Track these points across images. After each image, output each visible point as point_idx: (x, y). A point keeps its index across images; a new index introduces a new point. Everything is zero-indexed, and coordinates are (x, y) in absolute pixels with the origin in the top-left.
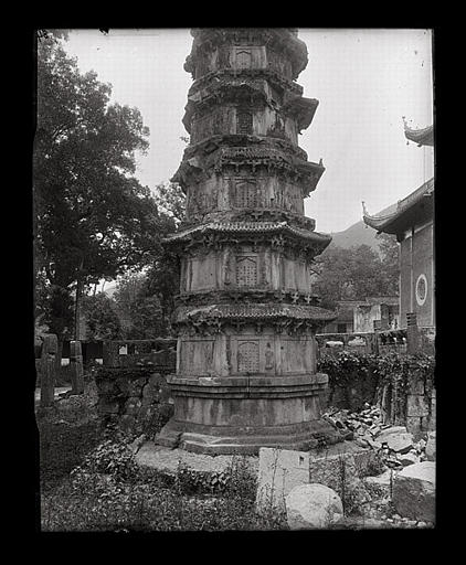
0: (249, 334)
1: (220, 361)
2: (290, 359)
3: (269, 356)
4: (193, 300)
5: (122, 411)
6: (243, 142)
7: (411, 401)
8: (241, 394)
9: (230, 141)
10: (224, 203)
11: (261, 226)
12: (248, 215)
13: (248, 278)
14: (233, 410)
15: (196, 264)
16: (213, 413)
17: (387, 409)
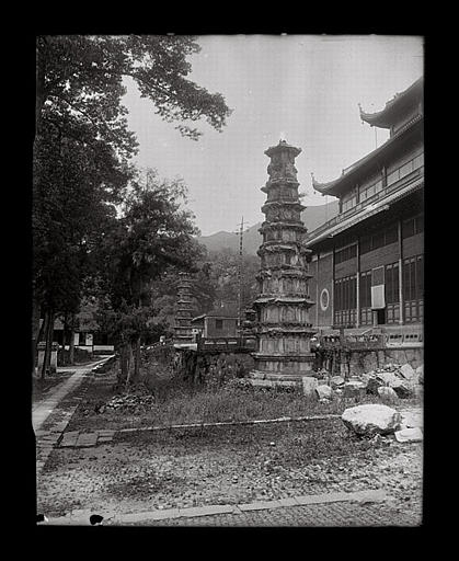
0: (291, 338)
1: (281, 348)
2: (303, 347)
3: (298, 346)
4: (269, 325)
5: (207, 371)
6: (289, 268)
7: (342, 365)
8: (289, 359)
9: (284, 268)
10: (281, 290)
11: (296, 300)
12: (291, 295)
13: (290, 318)
14: (286, 365)
15: (269, 311)
16: (278, 366)
17: (330, 371)
